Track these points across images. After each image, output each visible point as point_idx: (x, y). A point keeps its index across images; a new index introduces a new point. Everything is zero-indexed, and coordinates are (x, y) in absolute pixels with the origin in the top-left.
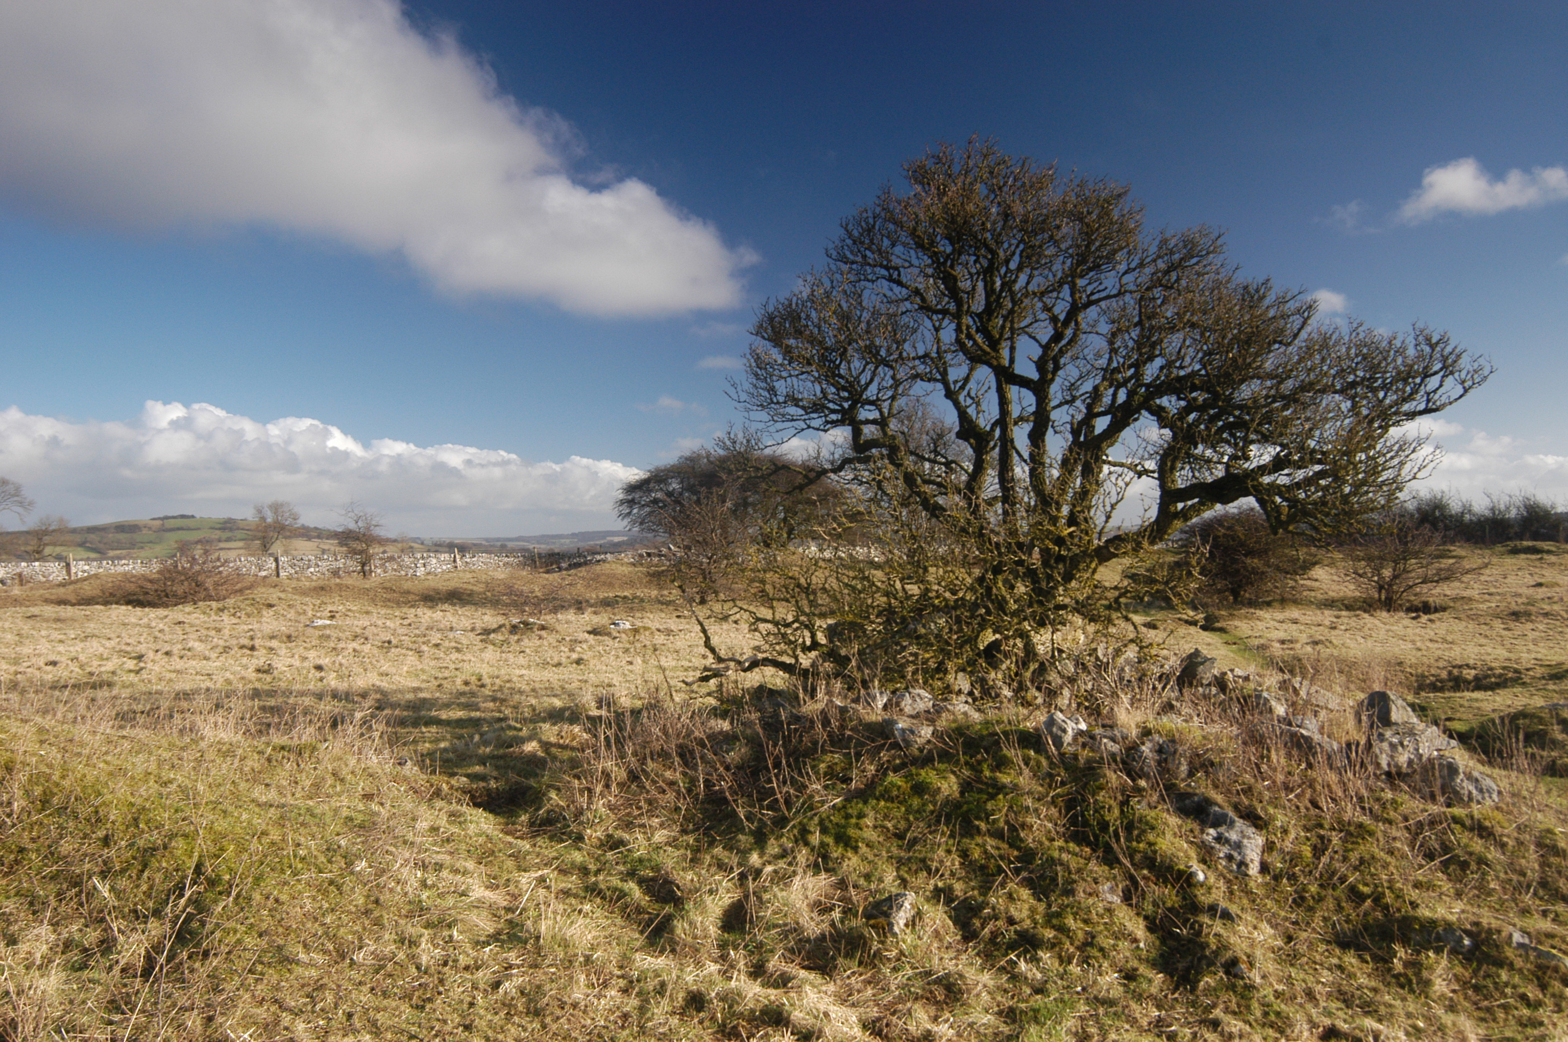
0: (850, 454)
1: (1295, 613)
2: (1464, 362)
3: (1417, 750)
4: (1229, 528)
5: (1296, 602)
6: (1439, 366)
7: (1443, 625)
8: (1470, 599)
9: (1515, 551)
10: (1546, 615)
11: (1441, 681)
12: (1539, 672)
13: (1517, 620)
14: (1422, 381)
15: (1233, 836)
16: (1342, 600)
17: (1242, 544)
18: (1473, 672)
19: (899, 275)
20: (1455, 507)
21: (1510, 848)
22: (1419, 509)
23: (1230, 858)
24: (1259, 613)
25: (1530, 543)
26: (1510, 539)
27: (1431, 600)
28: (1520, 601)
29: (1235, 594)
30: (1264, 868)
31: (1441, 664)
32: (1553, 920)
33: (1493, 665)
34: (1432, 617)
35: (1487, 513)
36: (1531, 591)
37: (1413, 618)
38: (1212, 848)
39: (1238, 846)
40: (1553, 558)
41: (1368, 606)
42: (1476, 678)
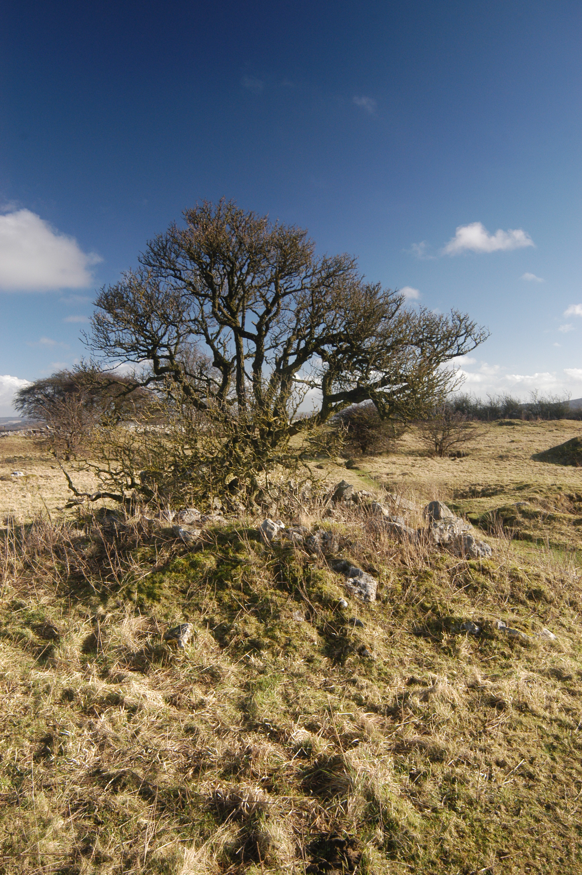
0: (152, 375)
1: (393, 458)
2: (476, 330)
3: (453, 531)
4: (360, 414)
5: (394, 453)
6: (464, 331)
7: (467, 463)
8: (480, 449)
9: (501, 424)
10: (515, 457)
11: (466, 493)
12: (512, 486)
13: (502, 460)
14: (456, 339)
15: (362, 581)
16: (417, 451)
17: (367, 422)
18: (481, 488)
19: (180, 274)
20: (473, 402)
21: (497, 579)
22: (455, 403)
23: (360, 593)
24: (376, 459)
25: (508, 420)
26: (499, 418)
27: (461, 450)
28: (503, 450)
29: (364, 449)
30: (378, 597)
31: (466, 484)
32: (517, 614)
33: (491, 483)
34: (462, 459)
35: (488, 405)
36: (509, 444)
37: (453, 460)
38: (351, 588)
39: (365, 587)
40: (519, 428)
41: (430, 454)
42: (483, 491)
